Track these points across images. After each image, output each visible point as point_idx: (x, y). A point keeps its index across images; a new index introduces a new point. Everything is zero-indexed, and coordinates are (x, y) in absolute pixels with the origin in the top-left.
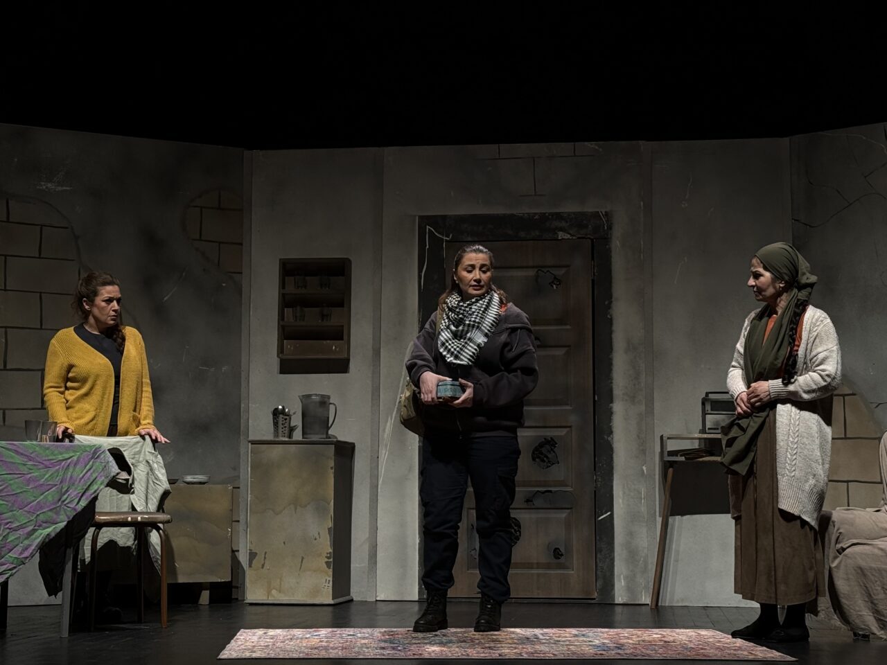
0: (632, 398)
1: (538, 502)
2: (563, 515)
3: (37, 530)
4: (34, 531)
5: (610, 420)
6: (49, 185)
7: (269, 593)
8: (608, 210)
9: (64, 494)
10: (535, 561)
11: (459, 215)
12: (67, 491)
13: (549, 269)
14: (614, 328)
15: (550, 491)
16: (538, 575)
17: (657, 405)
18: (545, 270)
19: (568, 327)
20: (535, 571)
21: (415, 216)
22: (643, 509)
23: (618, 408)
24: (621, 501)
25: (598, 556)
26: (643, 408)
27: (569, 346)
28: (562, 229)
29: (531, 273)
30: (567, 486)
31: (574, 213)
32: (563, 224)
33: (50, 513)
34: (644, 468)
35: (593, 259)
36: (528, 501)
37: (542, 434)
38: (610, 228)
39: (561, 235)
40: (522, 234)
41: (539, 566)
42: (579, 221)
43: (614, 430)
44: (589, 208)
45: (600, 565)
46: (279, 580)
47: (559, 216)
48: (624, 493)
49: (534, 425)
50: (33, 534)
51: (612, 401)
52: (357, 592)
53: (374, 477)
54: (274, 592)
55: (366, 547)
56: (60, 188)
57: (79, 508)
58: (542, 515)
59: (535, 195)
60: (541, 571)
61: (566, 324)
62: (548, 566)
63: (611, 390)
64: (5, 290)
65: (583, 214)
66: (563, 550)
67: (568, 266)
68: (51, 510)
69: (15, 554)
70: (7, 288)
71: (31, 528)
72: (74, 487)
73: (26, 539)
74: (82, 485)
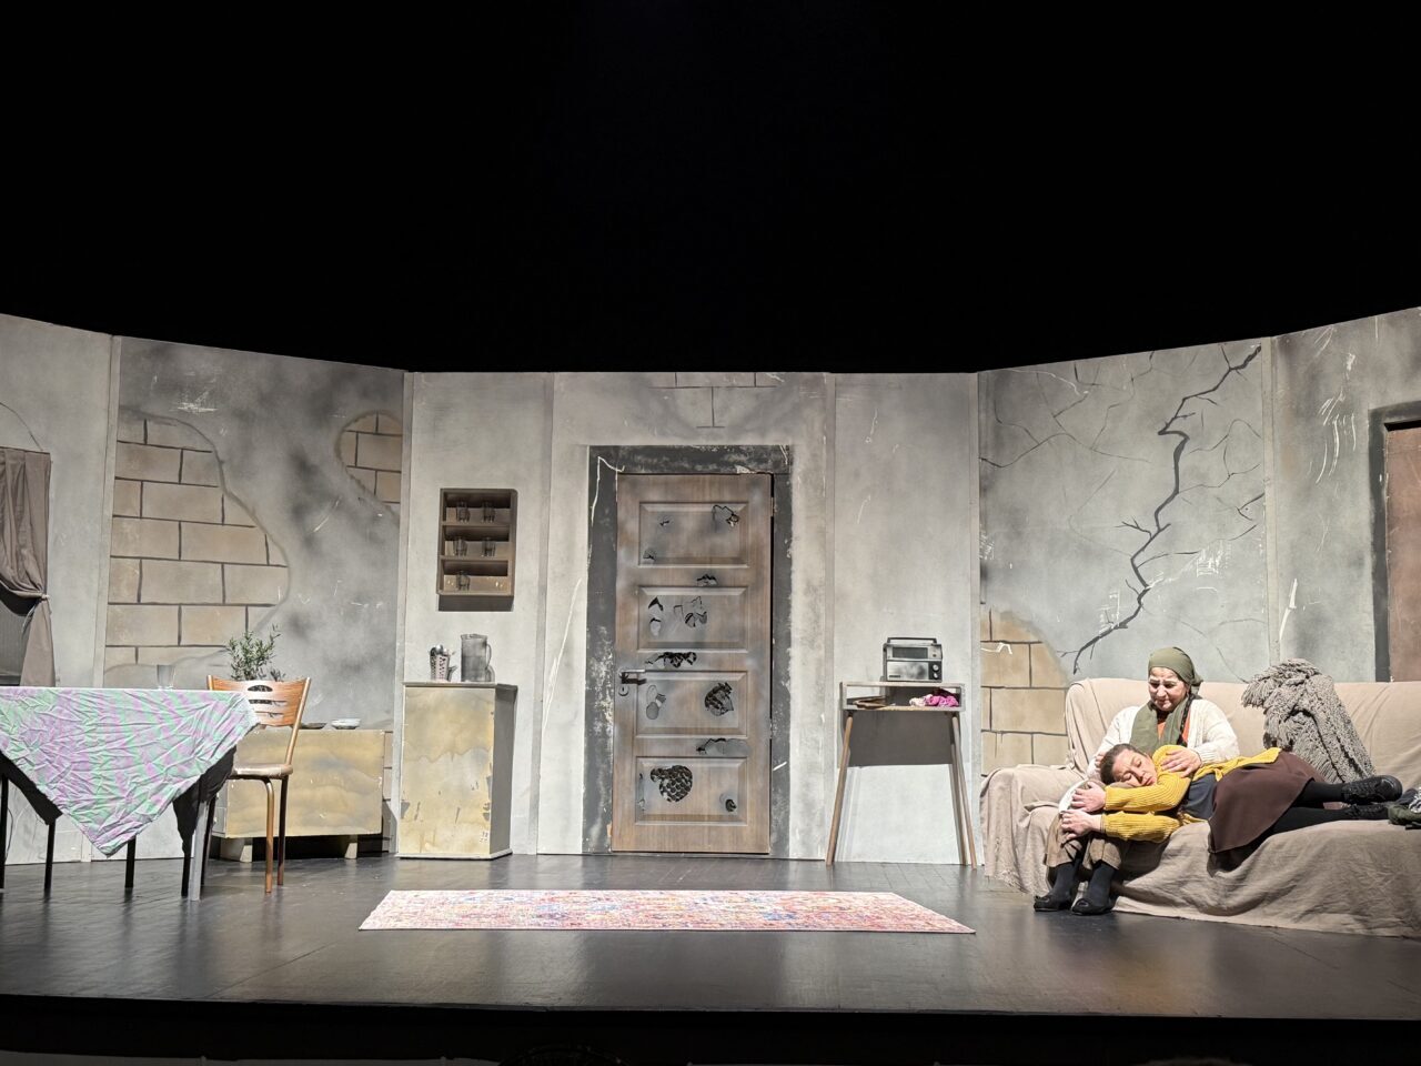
0: (810, 642)
1: (710, 751)
2: (737, 764)
3: (167, 784)
4: (163, 785)
5: (788, 665)
6: (192, 406)
7: (421, 848)
8: (790, 443)
9: (198, 745)
10: (706, 814)
11: (632, 447)
12: (201, 742)
13: (727, 505)
14: (793, 568)
15: (724, 740)
16: (710, 828)
17: (837, 650)
18: (722, 506)
19: (745, 566)
20: (706, 824)
21: (586, 446)
22: (821, 759)
23: (796, 651)
24: (797, 750)
25: (773, 808)
26: (822, 652)
27: (746, 587)
28: (742, 464)
29: (708, 508)
30: (740, 733)
31: (754, 447)
32: (743, 458)
33: (182, 767)
34: (823, 716)
35: (772, 495)
36: (699, 749)
37: (716, 679)
38: (791, 463)
39: (739, 469)
40: (699, 468)
41: (710, 818)
42: (759, 455)
43: (791, 675)
44: (770, 441)
45: (774, 817)
46: (432, 833)
47: (738, 450)
48: (801, 742)
49: (707, 668)
50: (161, 789)
51: (790, 646)
52: (516, 845)
53: (538, 721)
54: (427, 845)
55: (527, 797)
56: (203, 410)
57: (214, 761)
58: (715, 764)
59: (714, 426)
60: (712, 824)
61: (743, 563)
62: (720, 819)
63: (789, 634)
64: (141, 518)
65: (762, 447)
66: (736, 802)
67: (746, 502)
68: (183, 763)
69: (142, 810)
70: (144, 515)
71: (161, 782)
72: (207, 739)
73: (154, 794)
74: (217, 737)
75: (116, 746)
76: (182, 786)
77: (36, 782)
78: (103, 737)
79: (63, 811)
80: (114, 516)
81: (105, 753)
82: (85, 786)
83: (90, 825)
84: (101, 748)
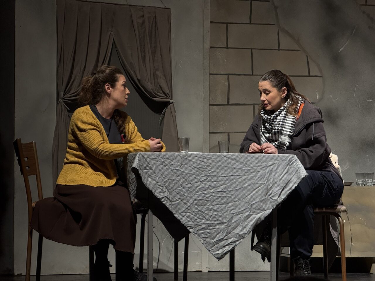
3: (252, 215)
9: (270, 190)
12: (271, 188)
33: (261, 204)
50: (249, 217)
57: (280, 200)
64: (227, 48)
68: (261, 201)
69: (237, 231)
70: (229, 47)
71: (248, 213)
72: (276, 185)
73: (244, 221)
74: (282, 184)
75: (220, 190)
76: (262, 215)
77: (174, 212)
78: (212, 184)
79: (190, 230)
80: (211, 47)
81: (214, 194)
82: (202, 215)
83: (207, 239)
84: (211, 191)
